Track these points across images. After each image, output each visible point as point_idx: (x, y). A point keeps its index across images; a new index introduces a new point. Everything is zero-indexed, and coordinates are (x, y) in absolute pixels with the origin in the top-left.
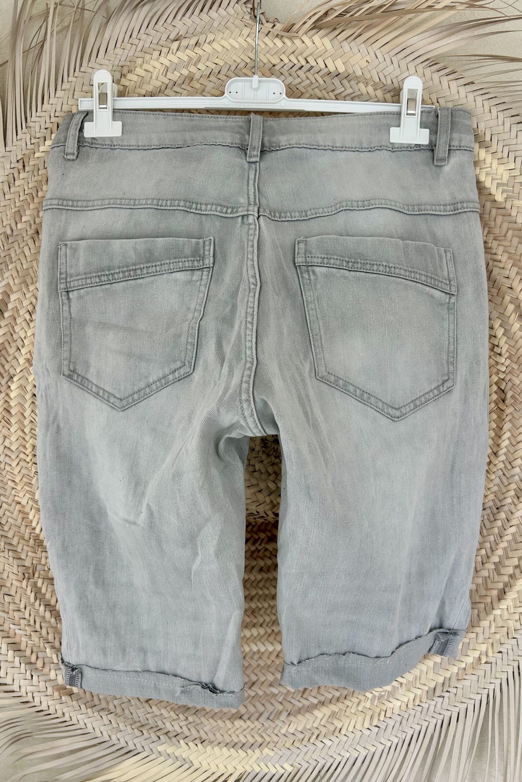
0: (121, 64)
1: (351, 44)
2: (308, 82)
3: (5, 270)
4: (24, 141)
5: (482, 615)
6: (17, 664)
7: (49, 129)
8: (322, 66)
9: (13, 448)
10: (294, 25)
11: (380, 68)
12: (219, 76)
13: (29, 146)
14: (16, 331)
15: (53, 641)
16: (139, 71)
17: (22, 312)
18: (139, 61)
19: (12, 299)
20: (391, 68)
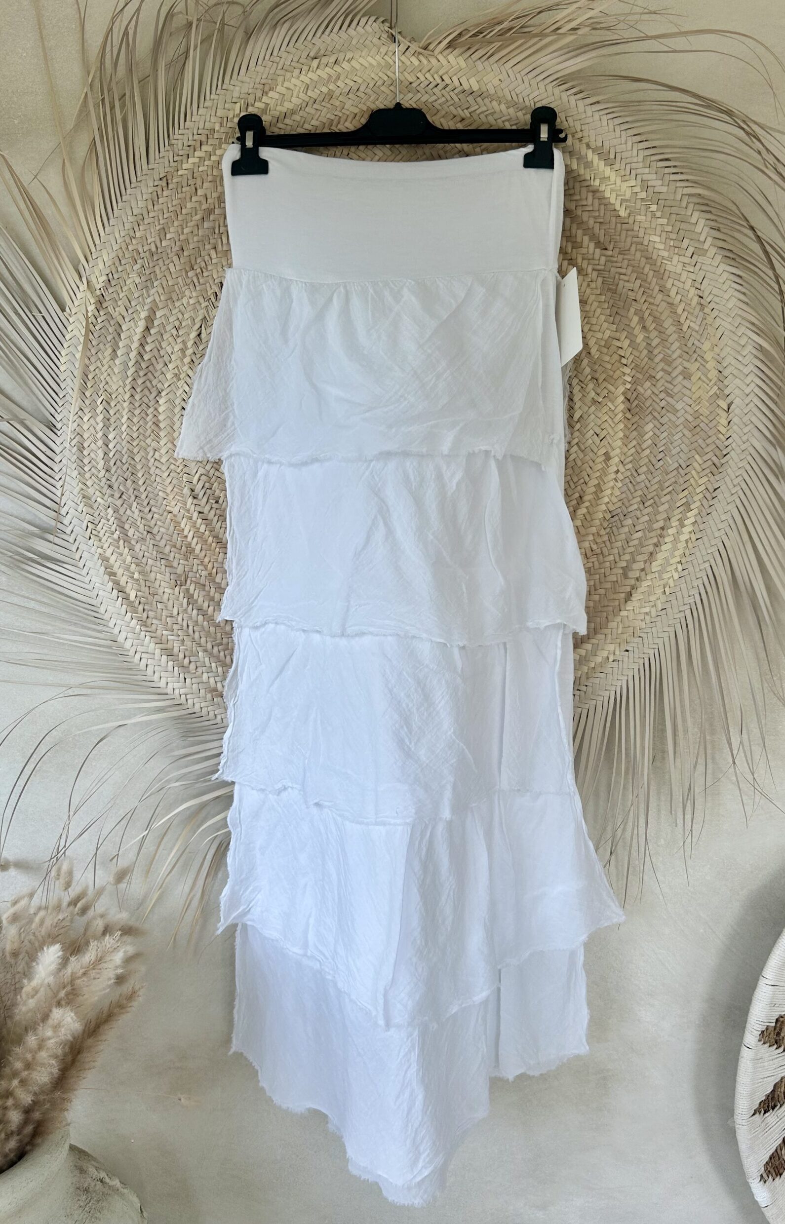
0: (263, 81)
1: (485, 63)
2: (444, 99)
3: (150, 287)
4: (166, 158)
5: (609, 617)
6: (170, 668)
7: (192, 147)
8: (457, 83)
9: (164, 460)
10: (430, 44)
11: (511, 87)
12: (358, 94)
13: (172, 164)
14: (163, 347)
15: (205, 645)
16: (279, 89)
17: (168, 328)
18: (280, 79)
19: (158, 316)
20: (522, 87)
